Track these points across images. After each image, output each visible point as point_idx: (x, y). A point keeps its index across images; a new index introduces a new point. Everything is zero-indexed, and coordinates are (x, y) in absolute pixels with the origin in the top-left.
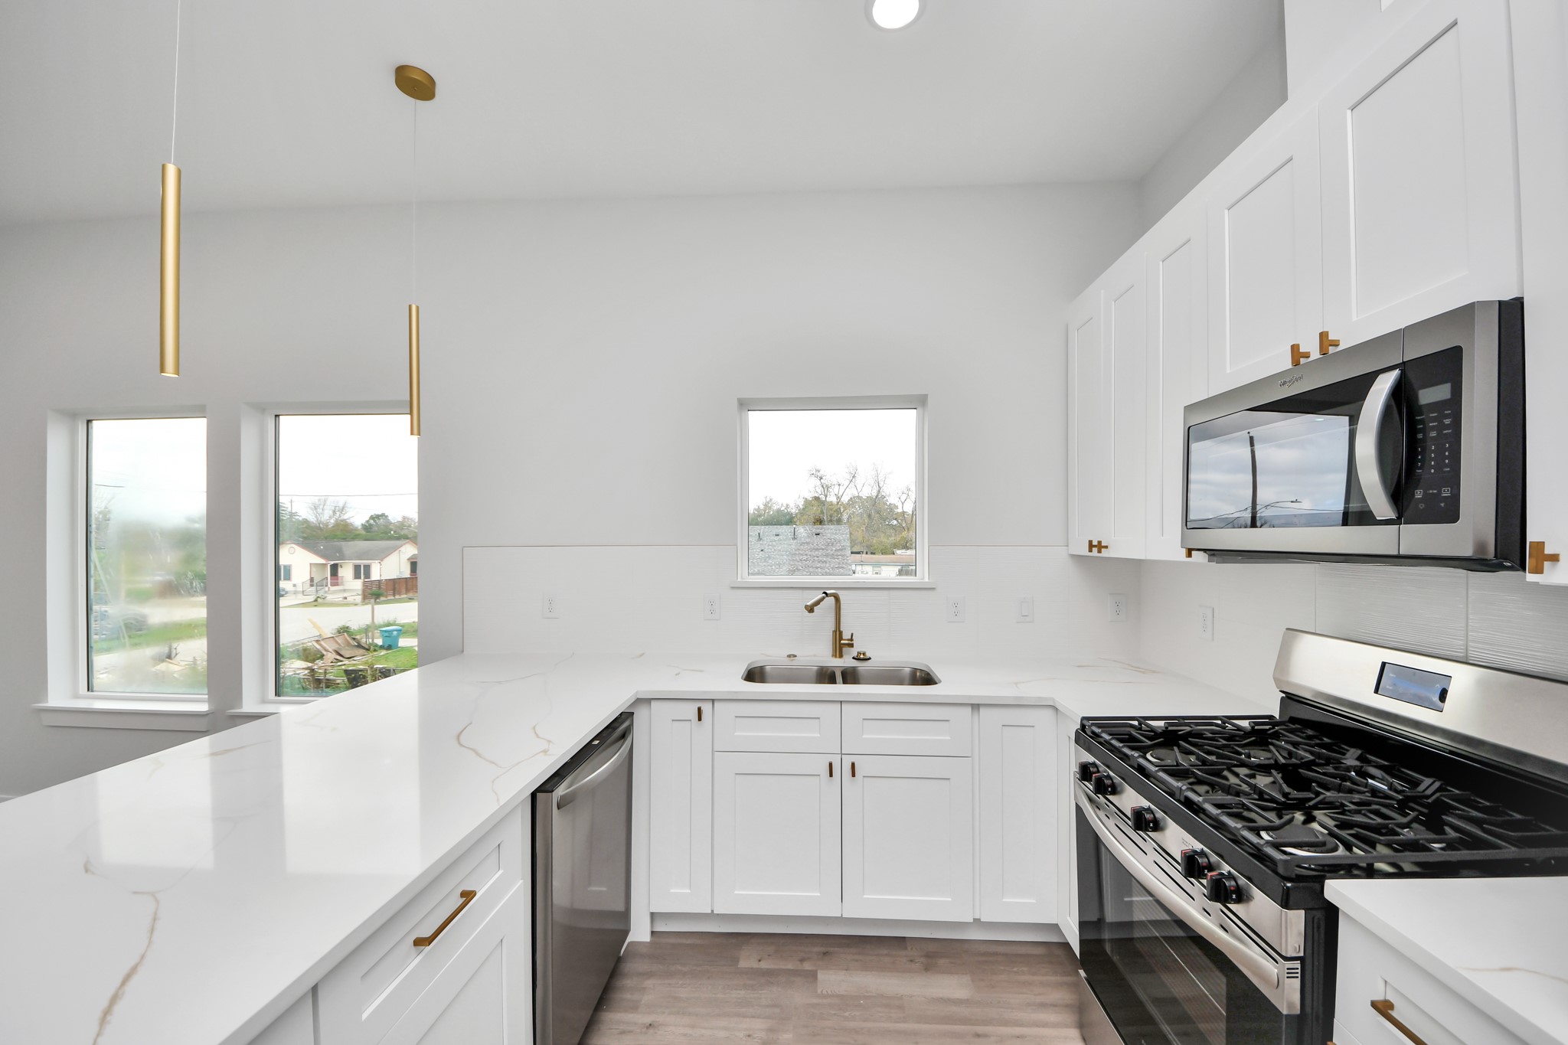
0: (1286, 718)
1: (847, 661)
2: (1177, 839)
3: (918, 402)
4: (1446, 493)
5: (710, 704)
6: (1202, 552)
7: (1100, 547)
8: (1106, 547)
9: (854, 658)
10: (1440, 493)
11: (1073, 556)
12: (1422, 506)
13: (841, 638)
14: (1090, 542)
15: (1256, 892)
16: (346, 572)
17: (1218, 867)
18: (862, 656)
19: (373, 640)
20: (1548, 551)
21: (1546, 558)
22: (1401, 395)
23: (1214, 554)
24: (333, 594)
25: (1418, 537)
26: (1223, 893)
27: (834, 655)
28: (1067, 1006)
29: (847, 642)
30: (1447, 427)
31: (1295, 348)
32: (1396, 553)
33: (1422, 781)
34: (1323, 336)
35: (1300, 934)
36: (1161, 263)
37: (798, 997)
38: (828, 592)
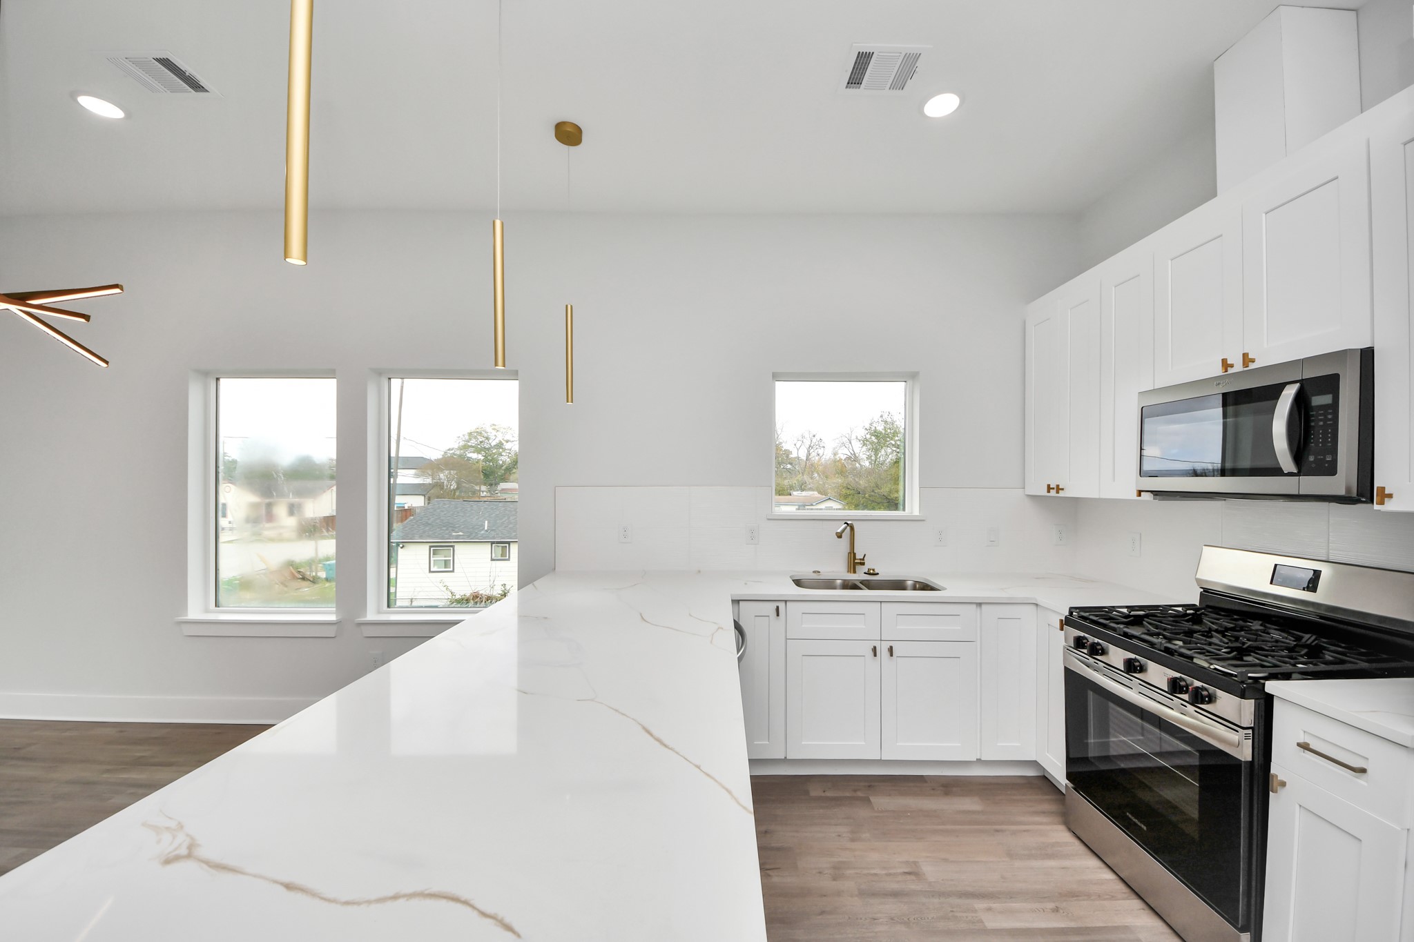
0: (1204, 606)
1: (860, 575)
2: (1159, 674)
3: (909, 377)
4: (1329, 458)
5: (783, 604)
6: (1149, 493)
7: (1058, 489)
8: (1063, 489)
9: (865, 573)
10: (1325, 458)
11: (1028, 496)
12: (1313, 465)
13: (855, 558)
14: (1049, 486)
15: (1219, 693)
16: (281, 510)
17: (1192, 684)
18: (872, 571)
19: (316, 574)
20: (1387, 492)
21: (1385, 496)
22: (1301, 401)
23: (1156, 493)
24: (268, 531)
25: (1311, 484)
26: (1199, 698)
27: (849, 571)
28: (1052, 813)
29: (859, 561)
30: (1330, 420)
31: (1224, 361)
32: (1297, 493)
33: (1303, 637)
34: (1245, 356)
35: (1251, 713)
36: (1114, 288)
37: (863, 813)
38: (849, 522)
